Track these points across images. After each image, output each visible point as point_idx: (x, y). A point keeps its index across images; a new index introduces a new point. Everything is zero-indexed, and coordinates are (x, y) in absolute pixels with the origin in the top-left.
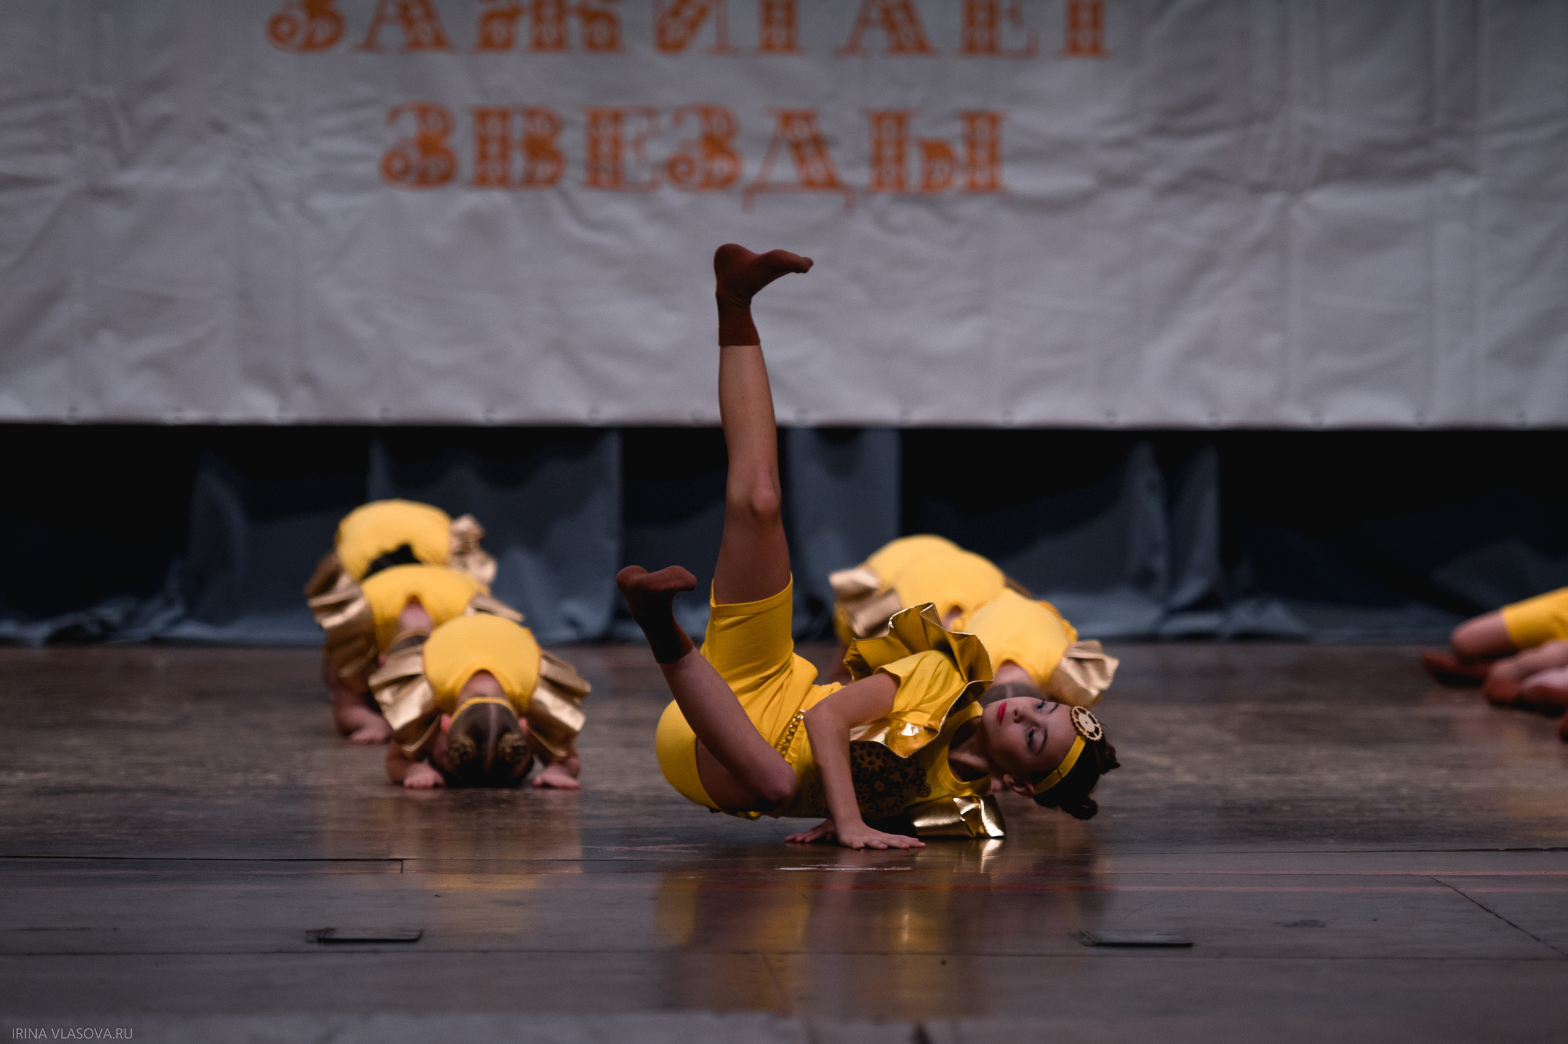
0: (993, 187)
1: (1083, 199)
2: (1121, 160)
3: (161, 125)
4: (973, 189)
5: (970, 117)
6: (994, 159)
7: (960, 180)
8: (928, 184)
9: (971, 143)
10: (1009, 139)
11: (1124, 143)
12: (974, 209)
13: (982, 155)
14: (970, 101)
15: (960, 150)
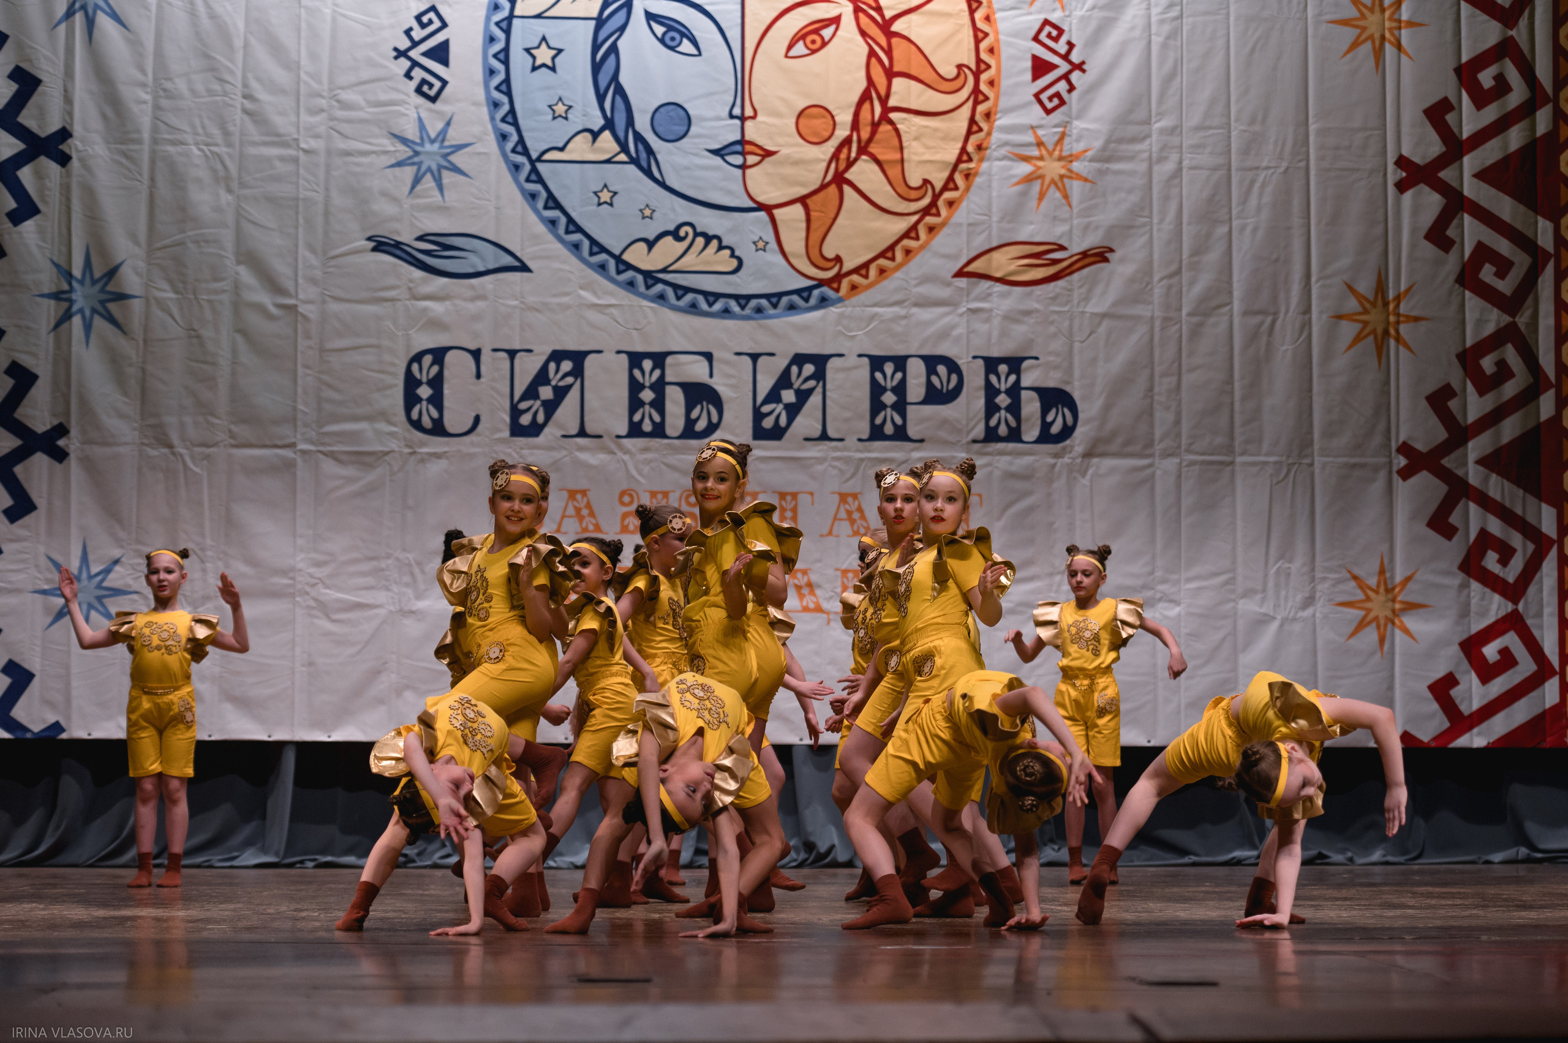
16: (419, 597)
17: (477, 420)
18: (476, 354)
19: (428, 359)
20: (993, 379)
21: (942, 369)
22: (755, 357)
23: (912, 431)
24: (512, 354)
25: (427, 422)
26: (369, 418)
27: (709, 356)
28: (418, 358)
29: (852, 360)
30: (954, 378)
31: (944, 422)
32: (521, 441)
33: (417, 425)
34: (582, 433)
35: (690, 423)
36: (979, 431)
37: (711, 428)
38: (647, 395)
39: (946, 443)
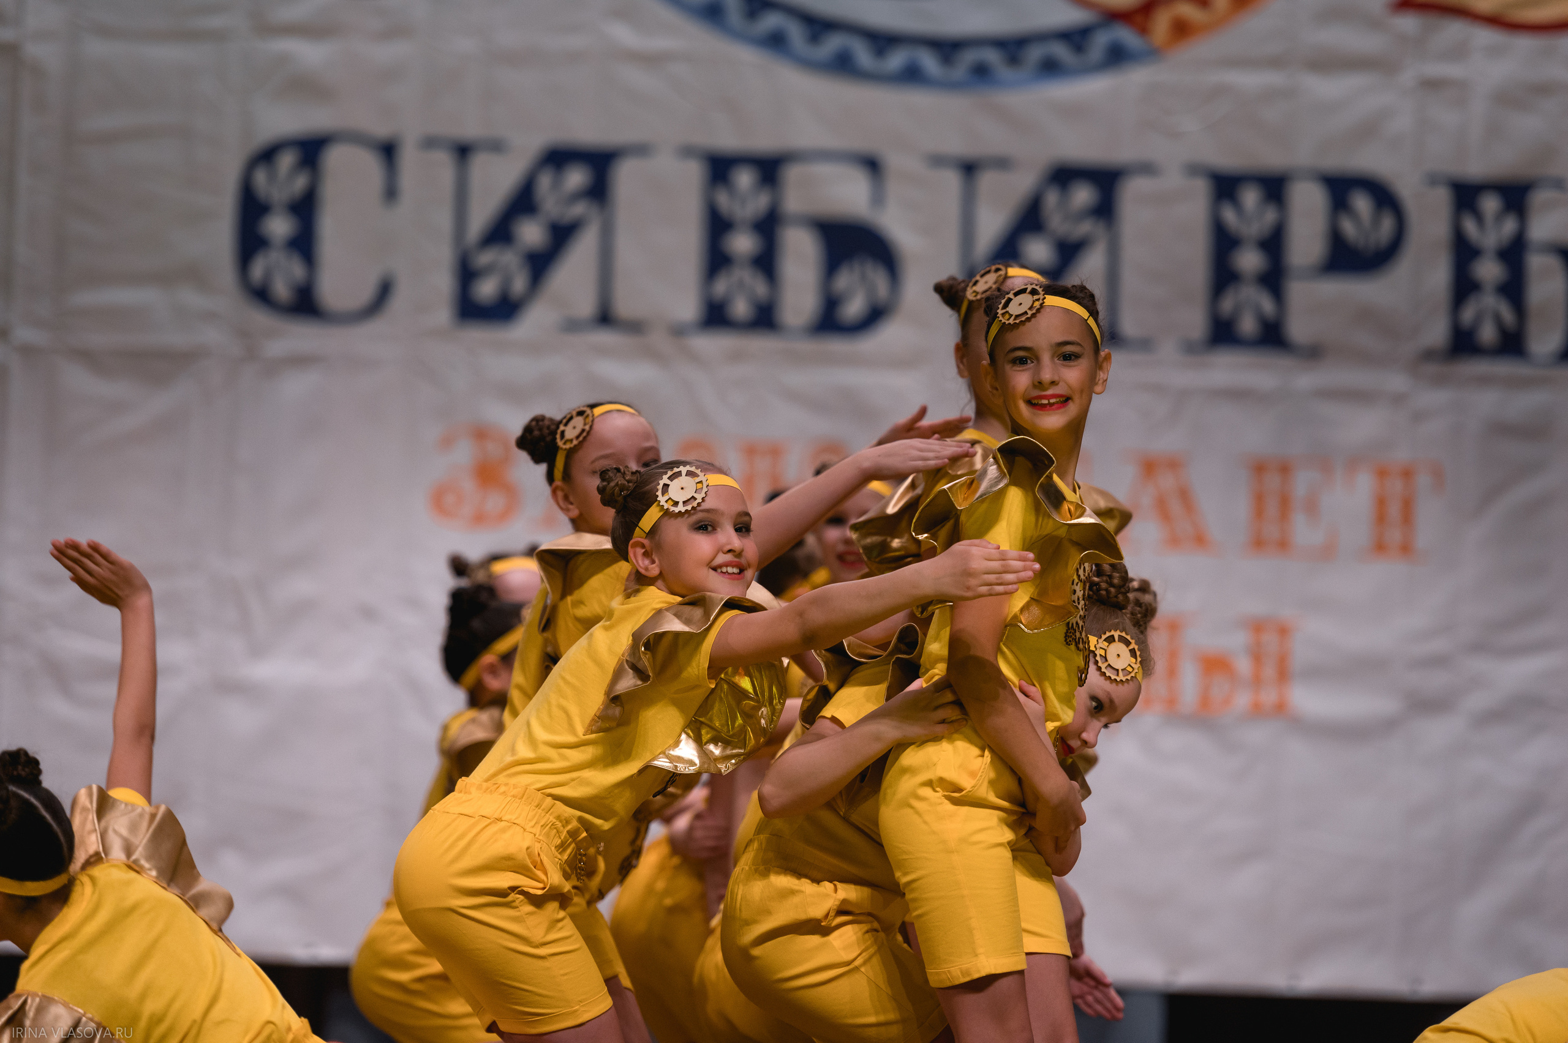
0: (1281, 709)
1: (1387, 726)
2: (1436, 681)
3: (301, 609)
4: (1257, 712)
5: (1257, 626)
6: (1283, 674)
7: (1242, 700)
8: (1205, 701)
9: (1257, 656)
10: (1301, 653)
11: (1438, 661)
12: (1258, 735)
13: (1269, 671)
14: (1256, 607)
15: (1243, 665)
16: (258, 651)
17: (385, 291)
18: (388, 151)
19: (287, 160)
20: (1470, 226)
21: (1362, 203)
22: (969, 169)
23: (1298, 329)
24: (463, 151)
25: (282, 290)
26: (165, 279)
27: (872, 165)
28: (267, 155)
29: (1173, 180)
30: (1387, 225)
31: (1367, 316)
32: (479, 334)
33: (261, 295)
34: (605, 318)
35: (830, 305)
36: (1437, 332)
37: (875, 316)
38: (743, 243)
39: (1365, 358)
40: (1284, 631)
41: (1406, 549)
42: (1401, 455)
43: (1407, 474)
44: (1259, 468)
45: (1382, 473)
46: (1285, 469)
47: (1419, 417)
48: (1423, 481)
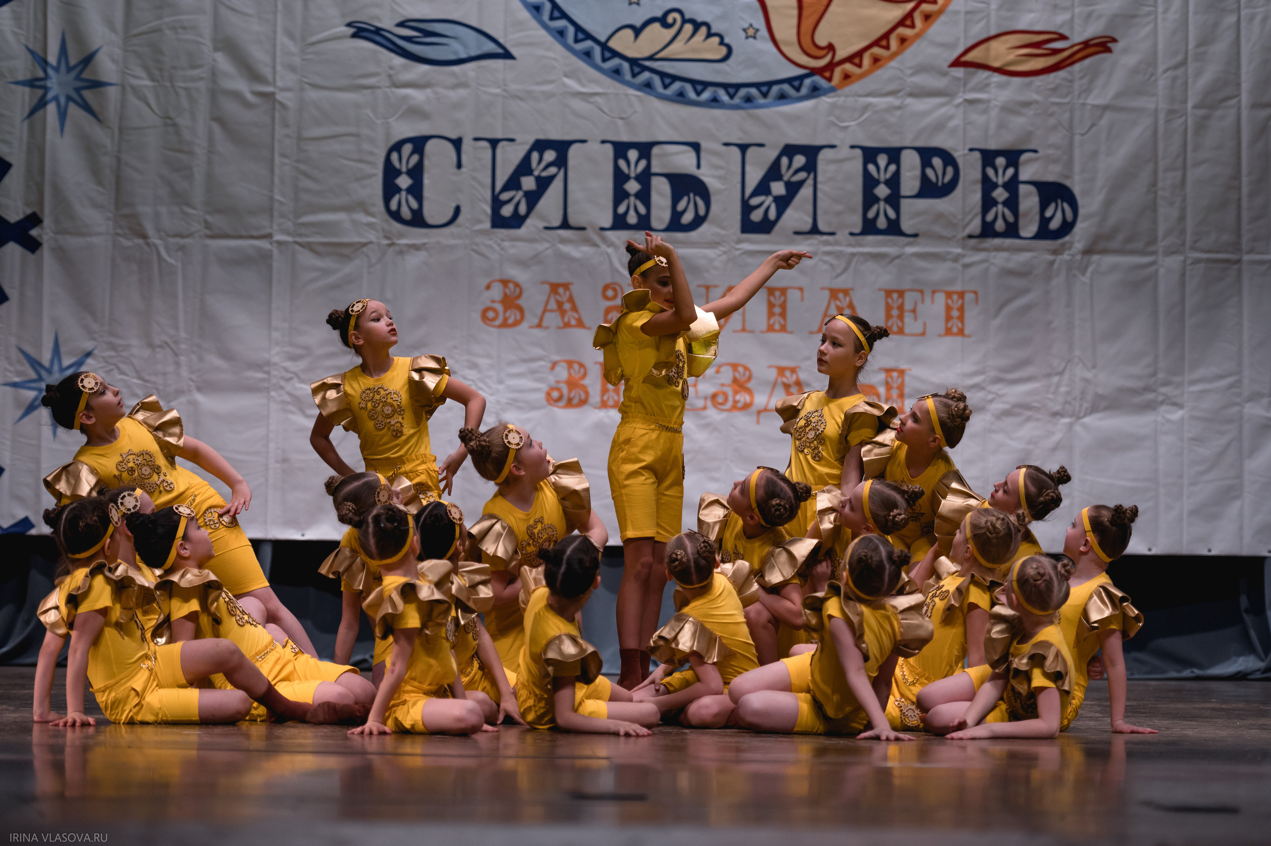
5: (888, 371)
6: (902, 395)
9: (888, 386)
10: (909, 383)
13: (895, 392)
14: (889, 362)
15: (882, 390)
17: (457, 211)
18: (457, 143)
19: (407, 148)
20: (990, 172)
21: (937, 162)
22: (744, 148)
23: (906, 225)
24: (494, 143)
25: (406, 213)
26: (347, 209)
27: (696, 147)
28: (397, 147)
29: (844, 152)
30: (950, 170)
31: (939, 217)
32: (502, 232)
33: (396, 216)
34: (565, 224)
35: (676, 216)
36: (975, 226)
37: (698, 221)
38: (633, 187)
39: (941, 238)
40: (902, 373)
41: (961, 332)
42: (958, 287)
43: (961, 295)
44: (888, 293)
45: (949, 295)
46: (901, 294)
47: (967, 266)
48: (969, 297)
